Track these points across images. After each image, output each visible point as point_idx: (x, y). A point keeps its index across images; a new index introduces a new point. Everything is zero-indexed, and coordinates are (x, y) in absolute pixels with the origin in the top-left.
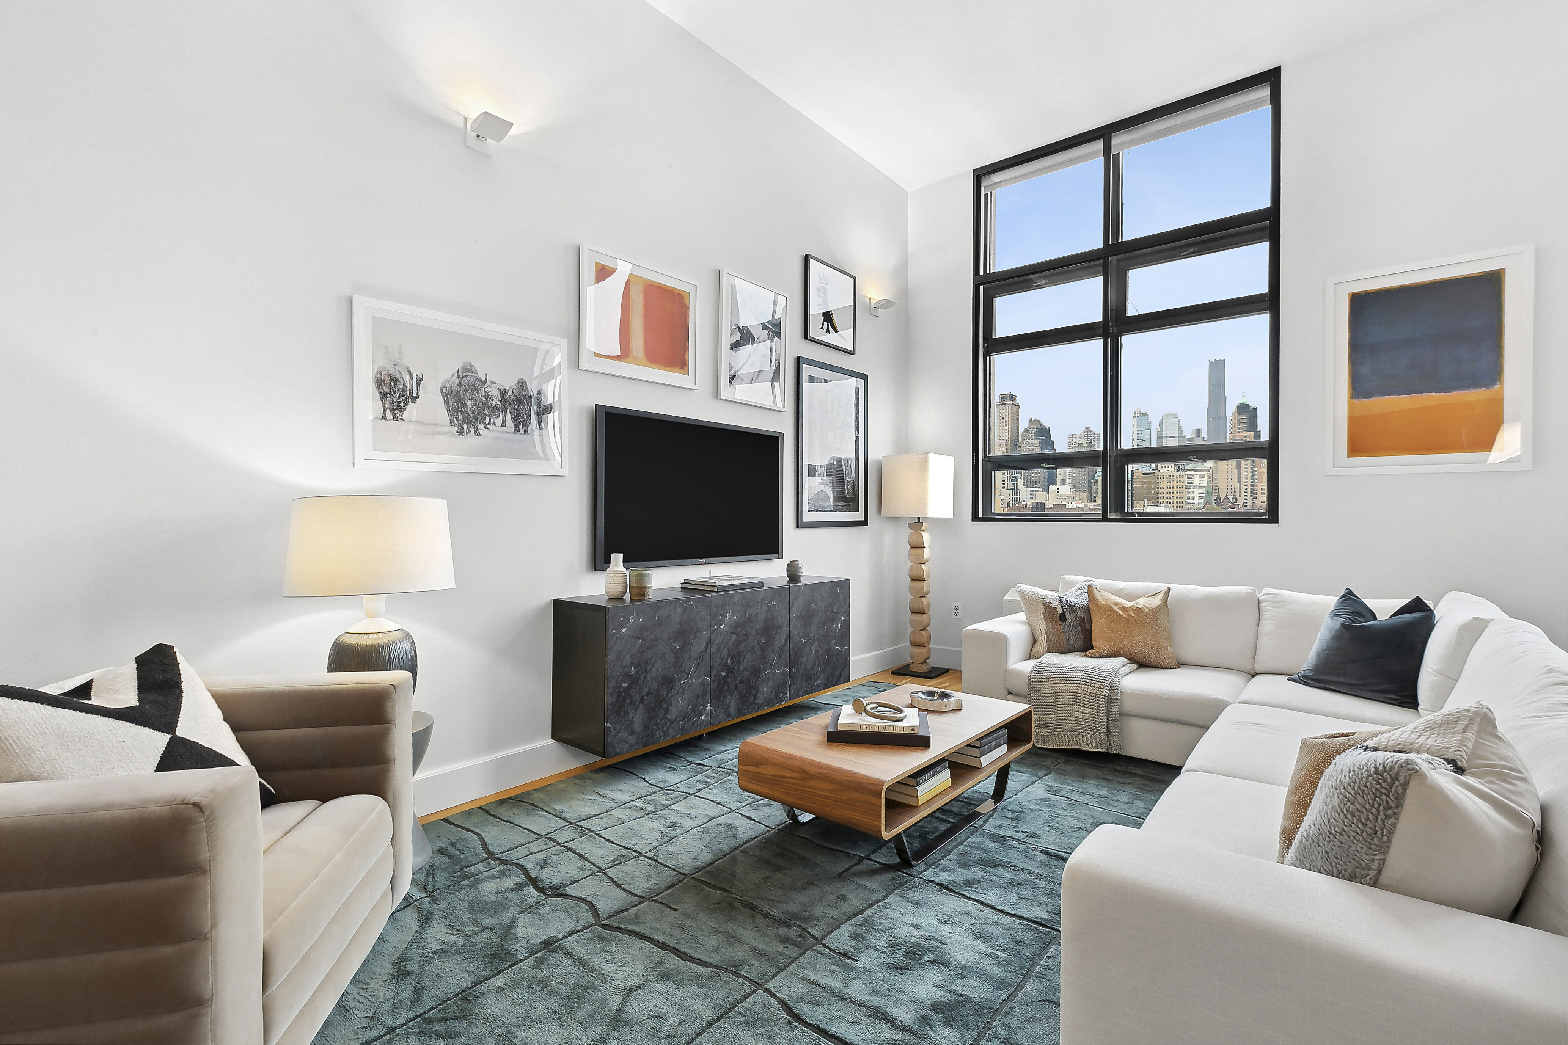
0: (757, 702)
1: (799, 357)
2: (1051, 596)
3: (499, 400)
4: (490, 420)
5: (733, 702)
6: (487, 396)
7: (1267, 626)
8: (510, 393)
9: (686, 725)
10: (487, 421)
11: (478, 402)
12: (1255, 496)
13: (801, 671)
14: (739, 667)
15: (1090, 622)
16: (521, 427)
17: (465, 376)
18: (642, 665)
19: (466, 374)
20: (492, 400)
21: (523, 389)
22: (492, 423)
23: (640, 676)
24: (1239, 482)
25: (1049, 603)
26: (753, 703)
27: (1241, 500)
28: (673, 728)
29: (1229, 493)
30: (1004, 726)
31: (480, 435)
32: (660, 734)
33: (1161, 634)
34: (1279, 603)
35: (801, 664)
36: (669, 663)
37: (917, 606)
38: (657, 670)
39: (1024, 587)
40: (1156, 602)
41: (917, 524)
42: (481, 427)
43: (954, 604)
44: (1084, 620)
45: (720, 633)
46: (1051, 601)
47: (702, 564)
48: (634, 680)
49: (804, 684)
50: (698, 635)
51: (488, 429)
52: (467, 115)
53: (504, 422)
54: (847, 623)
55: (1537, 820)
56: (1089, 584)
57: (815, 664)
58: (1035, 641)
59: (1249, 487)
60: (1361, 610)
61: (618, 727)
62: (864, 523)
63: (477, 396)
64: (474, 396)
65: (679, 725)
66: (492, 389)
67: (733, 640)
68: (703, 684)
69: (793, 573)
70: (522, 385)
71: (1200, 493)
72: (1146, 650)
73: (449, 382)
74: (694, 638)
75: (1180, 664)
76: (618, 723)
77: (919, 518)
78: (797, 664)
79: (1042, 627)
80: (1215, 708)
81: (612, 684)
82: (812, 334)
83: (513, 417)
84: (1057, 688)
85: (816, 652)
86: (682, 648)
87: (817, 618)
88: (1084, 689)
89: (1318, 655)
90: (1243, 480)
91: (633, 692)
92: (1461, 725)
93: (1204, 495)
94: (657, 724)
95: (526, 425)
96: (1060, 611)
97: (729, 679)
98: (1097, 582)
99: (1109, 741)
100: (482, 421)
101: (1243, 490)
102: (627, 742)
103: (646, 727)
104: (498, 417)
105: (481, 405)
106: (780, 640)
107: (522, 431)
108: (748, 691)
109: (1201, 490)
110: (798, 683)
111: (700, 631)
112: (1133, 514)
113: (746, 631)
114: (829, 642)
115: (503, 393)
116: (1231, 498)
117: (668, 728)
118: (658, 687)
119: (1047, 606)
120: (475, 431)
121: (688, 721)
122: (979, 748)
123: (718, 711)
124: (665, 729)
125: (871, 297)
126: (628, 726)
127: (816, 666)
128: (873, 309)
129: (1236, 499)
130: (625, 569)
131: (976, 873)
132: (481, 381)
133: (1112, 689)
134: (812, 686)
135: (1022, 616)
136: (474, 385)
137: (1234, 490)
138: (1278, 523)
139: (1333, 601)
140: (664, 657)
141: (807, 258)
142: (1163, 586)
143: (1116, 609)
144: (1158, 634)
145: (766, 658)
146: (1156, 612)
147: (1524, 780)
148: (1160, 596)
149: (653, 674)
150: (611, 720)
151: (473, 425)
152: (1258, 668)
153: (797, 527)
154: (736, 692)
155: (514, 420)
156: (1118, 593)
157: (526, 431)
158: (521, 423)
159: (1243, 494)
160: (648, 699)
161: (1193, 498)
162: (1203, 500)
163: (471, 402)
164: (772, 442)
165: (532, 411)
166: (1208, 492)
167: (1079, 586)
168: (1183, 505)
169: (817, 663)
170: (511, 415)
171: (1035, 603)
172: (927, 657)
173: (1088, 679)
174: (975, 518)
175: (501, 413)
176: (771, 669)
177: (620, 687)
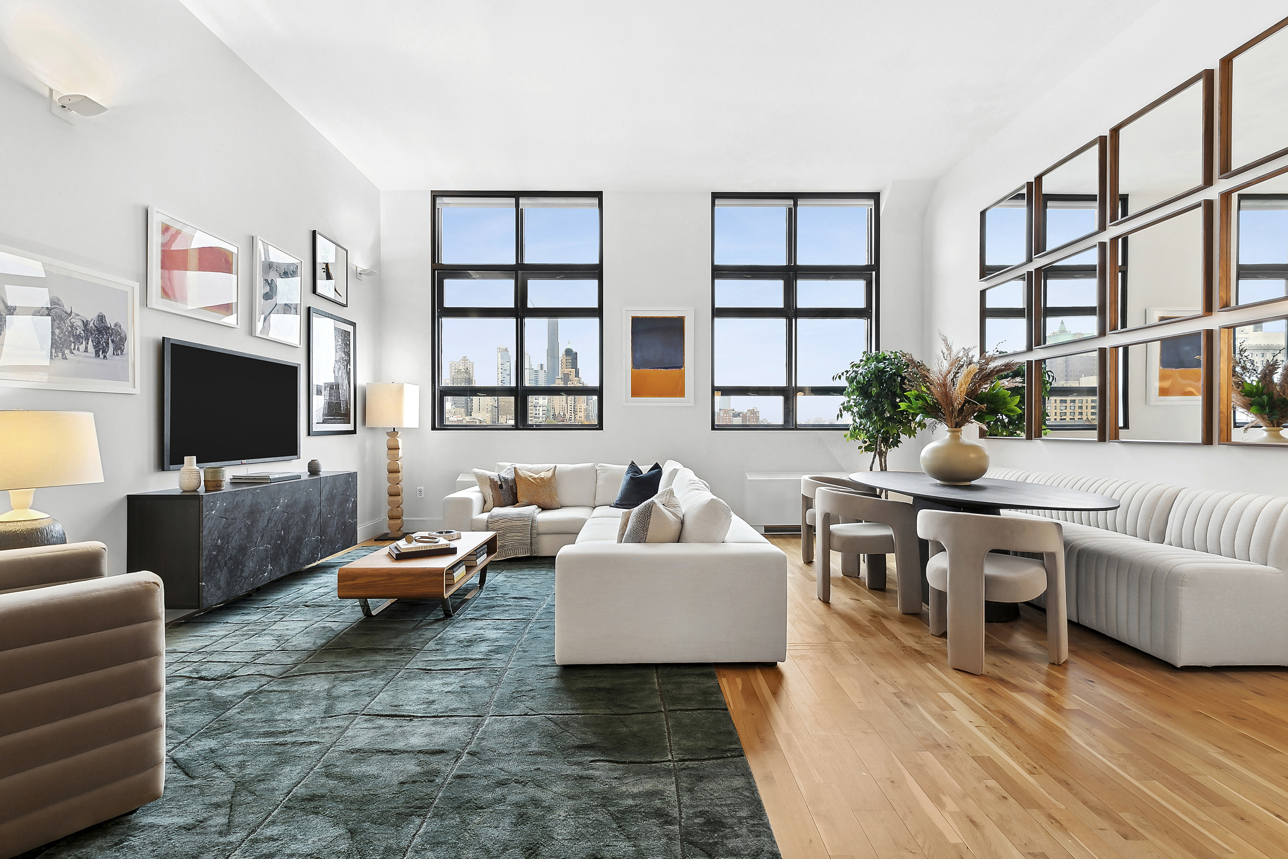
0: (300, 561)
1: (309, 308)
2: (494, 475)
3: (83, 330)
4: (75, 346)
5: (284, 562)
6: (72, 326)
7: (600, 482)
8: (91, 324)
9: (255, 581)
10: (72, 347)
11: (65, 330)
12: (576, 413)
13: (328, 538)
14: (289, 537)
15: (516, 488)
16: (101, 353)
17: (54, 308)
18: (225, 537)
19: (55, 306)
20: (77, 329)
21: (102, 321)
22: (76, 348)
23: (225, 546)
24: (567, 403)
25: (493, 479)
26: (298, 562)
27: (568, 416)
28: (246, 583)
29: (561, 411)
30: (485, 544)
31: (66, 359)
32: (237, 588)
33: (553, 491)
34: (605, 470)
35: (328, 533)
36: (244, 536)
37: (393, 491)
38: (236, 540)
39: (476, 470)
40: (550, 474)
41: (393, 433)
42: (67, 351)
43: (419, 488)
44: (513, 487)
45: (277, 513)
46: (494, 478)
47: (244, 464)
48: (220, 549)
49: (330, 547)
50: (263, 514)
51: (73, 353)
52: (52, 87)
53: (86, 348)
54: (355, 503)
55: (682, 518)
56: (514, 466)
57: (336, 533)
58: (485, 502)
59: (573, 407)
60: (637, 470)
61: (209, 584)
62: (354, 432)
63: (64, 325)
64: (61, 325)
65: (250, 581)
66: (76, 320)
67: (285, 517)
68: (266, 550)
69: (313, 469)
70: (101, 318)
71: (543, 411)
72: (547, 501)
73: (39, 312)
74: (260, 517)
75: (562, 507)
76: (209, 582)
77: (394, 428)
78: (325, 533)
79: (489, 493)
80: (581, 523)
81: (205, 553)
82: (319, 291)
83: (94, 344)
84: (503, 525)
85: (337, 524)
86: (252, 524)
87: (337, 499)
88: (519, 523)
89: (621, 492)
90: (569, 402)
91: (220, 558)
92: (666, 494)
93: (545, 412)
94: (236, 581)
95: (104, 352)
96: (499, 483)
97: (283, 546)
98: (518, 466)
99: (532, 549)
100: (68, 347)
101: (569, 409)
102: (216, 596)
103: (228, 584)
104: (82, 344)
105: (67, 333)
106: (314, 517)
107: (101, 356)
108: (295, 553)
109: (544, 408)
110: (326, 547)
111: (264, 511)
112: (532, 425)
113: (293, 510)
114: (345, 517)
115: (86, 324)
116: (562, 414)
117: (243, 584)
118: (236, 553)
119: (492, 480)
120: (62, 355)
121: (256, 578)
122: (476, 555)
123: (275, 569)
124: (241, 584)
125: (357, 265)
126: (216, 583)
127: (337, 534)
128: (359, 274)
129: (565, 415)
130: (198, 468)
131: (485, 612)
132: (67, 313)
133: (533, 521)
134: (334, 549)
135: (477, 488)
136: (61, 316)
137: (564, 409)
138: (603, 430)
139: (626, 467)
140: (240, 531)
141: (314, 232)
142: (553, 465)
143: (530, 479)
144: (551, 491)
145: (306, 530)
146: (550, 479)
147: (679, 507)
148: (552, 470)
149: (233, 544)
150: (205, 579)
151: (60, 350)
152: (597, 504)
153: (309, 435)
154: (287, 555)
155: (95, 347)
156: (529, 470)
157: (105, 357)
158: (100, 350)
159: (569, 411)
160: (230, 563)
161: (539, 414)
162: (545, 416)
163: (58, 330)
164: (292, 371)
165: (110, 340)
166: (548, 410)
167: (508, 468)
168: (532, 419)
169: (337, 532)
170: (93, 343)
171: (485, 480)
172: (401, 526)
173: (520, 518)
174: (434, 428)
175: (84, 341)
176: (309, 537)
177: (211, 554)
